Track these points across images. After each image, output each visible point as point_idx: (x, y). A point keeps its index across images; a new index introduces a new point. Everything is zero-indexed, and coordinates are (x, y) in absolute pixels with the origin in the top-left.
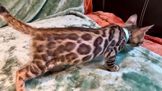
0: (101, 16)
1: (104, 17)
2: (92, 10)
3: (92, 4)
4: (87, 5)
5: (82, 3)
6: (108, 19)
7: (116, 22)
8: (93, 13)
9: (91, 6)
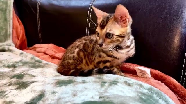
0: (37, 49)
1: (41, 50)
2: (26, 46)
3: (25, 37)
4: (18, 39)
5: (9, 37)
6: (47, 50)
7: (57, 52)
8: (29, 49)
9: (25, 40)
